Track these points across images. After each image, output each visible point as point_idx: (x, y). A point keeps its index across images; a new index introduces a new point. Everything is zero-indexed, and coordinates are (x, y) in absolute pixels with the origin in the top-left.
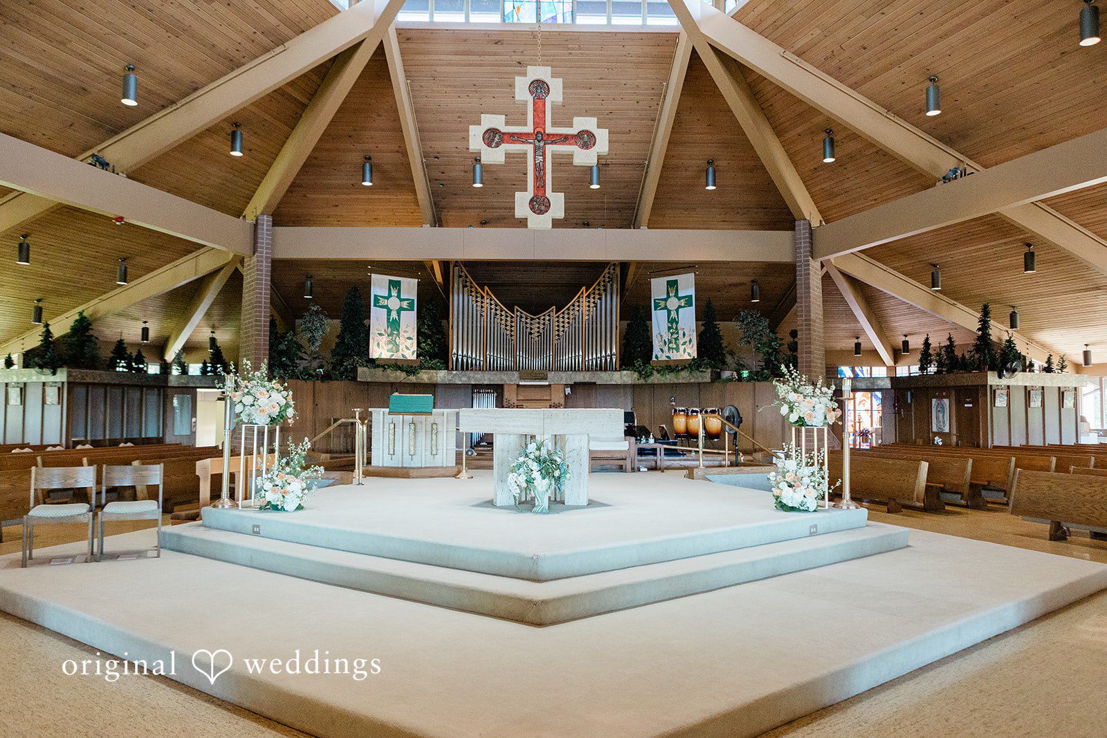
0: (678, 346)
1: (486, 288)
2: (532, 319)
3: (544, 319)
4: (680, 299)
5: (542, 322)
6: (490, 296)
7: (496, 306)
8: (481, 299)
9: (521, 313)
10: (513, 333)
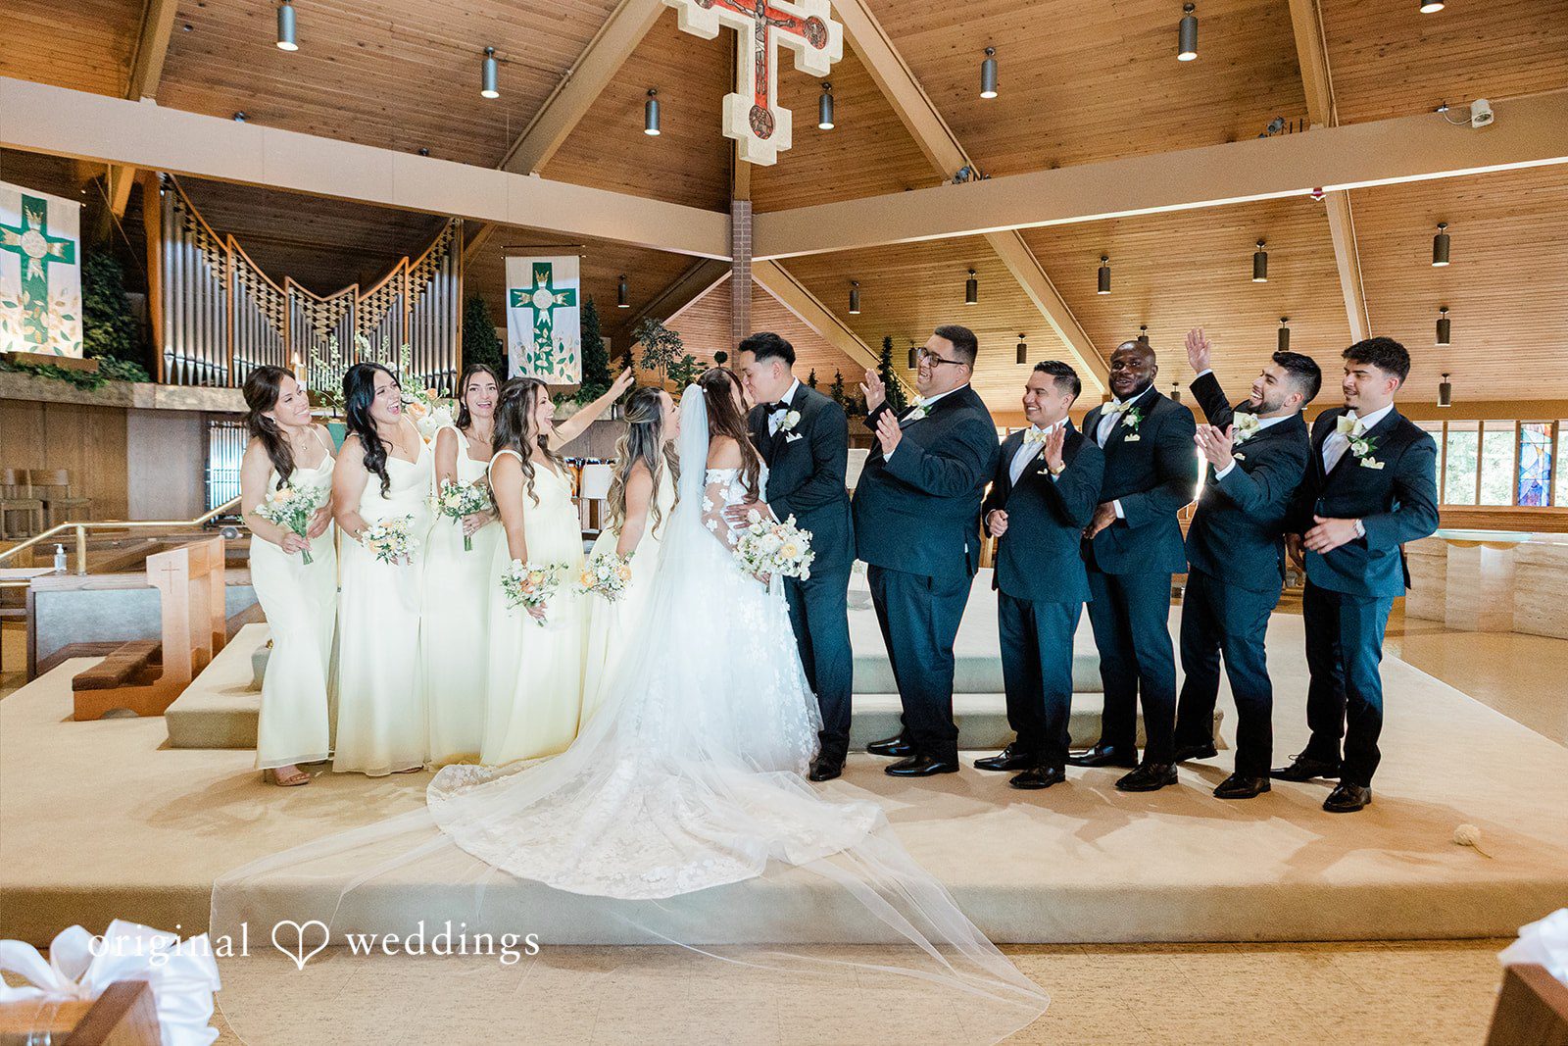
0: (551, 363)
1: (230, 238)
2: (316, 302)
3: (337, 305)
4: (555, 293)
5: (334, 309)
6: (238, 253)
7: (249, 272)
8: (221, 256)
9: (297, 290)
10: (281, 324)
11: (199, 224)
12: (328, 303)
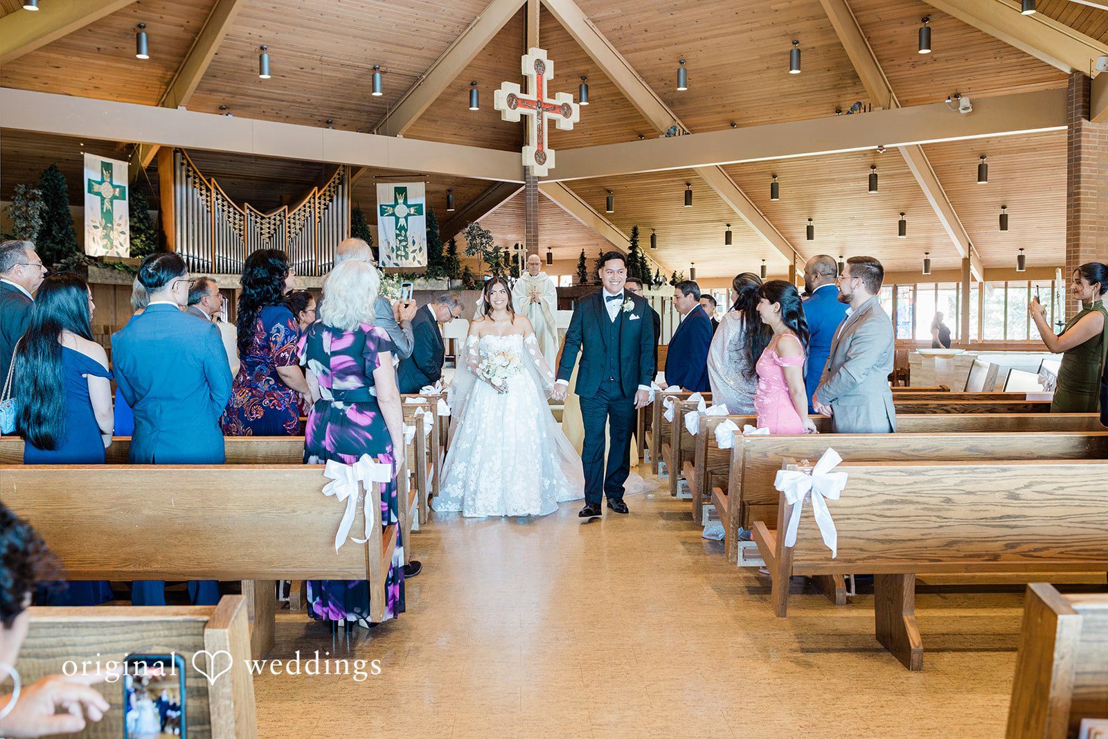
0: (407, 253)
1: (213, 180)
2: (262, 218)
3: (275, 219)
4: (409, 206)
5: (273, 222)
6: (217, 189)
7: (223, 201)
8: (207, 191)
9: (251, 210)
10: (242, 233)
11: (195, 172)
12: (269, 218)
